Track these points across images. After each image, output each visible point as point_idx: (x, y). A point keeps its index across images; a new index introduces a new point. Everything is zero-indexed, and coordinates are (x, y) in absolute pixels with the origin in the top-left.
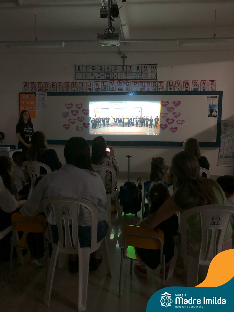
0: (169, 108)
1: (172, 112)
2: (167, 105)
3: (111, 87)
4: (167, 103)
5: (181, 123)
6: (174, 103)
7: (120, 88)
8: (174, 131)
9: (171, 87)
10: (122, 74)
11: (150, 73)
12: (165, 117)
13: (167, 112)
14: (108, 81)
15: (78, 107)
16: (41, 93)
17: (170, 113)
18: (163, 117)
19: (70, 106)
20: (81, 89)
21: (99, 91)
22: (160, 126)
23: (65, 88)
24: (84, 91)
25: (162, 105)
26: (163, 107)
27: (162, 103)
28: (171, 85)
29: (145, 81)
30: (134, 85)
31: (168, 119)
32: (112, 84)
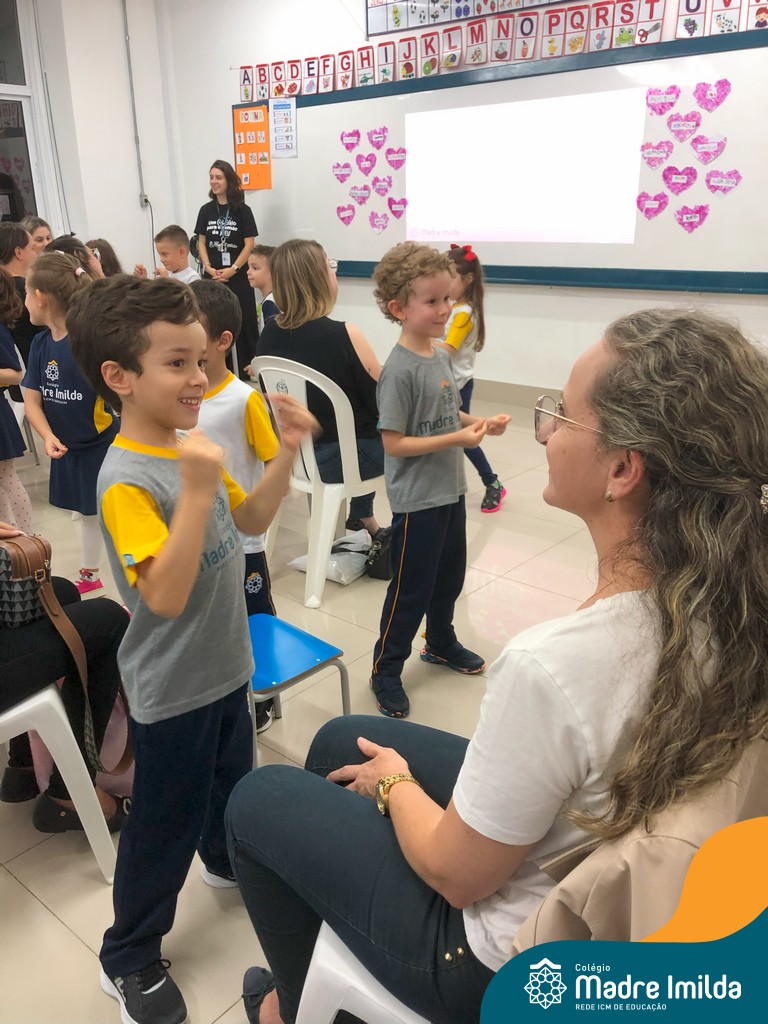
0: (677, 117)
1: (690, 139)
2: (672, 104)
3: (472, 50)
4: (671, 98)
5: (725, 183)
6: (700, 91)
7: (501, 52)
8: (691, 224)
9: (693, 17)
12: (660, 160)
13: (670, 137)
14: (464, 25)
15: (374, 140)
16: (281, 100)
17: (682, 140)
18: (651, 162)
19: (353, 140)
20: (384, 71)
21: (434, 72)
22: (639, 202)
23: (340, 75)
24: (391, 79)
25: (650, 111)
26: (656, 116)
27: (652, 100)
28: (693, 5)
29: (591, 2)
30: (550, 31)
31: (669, 173)
32: (477, 35)
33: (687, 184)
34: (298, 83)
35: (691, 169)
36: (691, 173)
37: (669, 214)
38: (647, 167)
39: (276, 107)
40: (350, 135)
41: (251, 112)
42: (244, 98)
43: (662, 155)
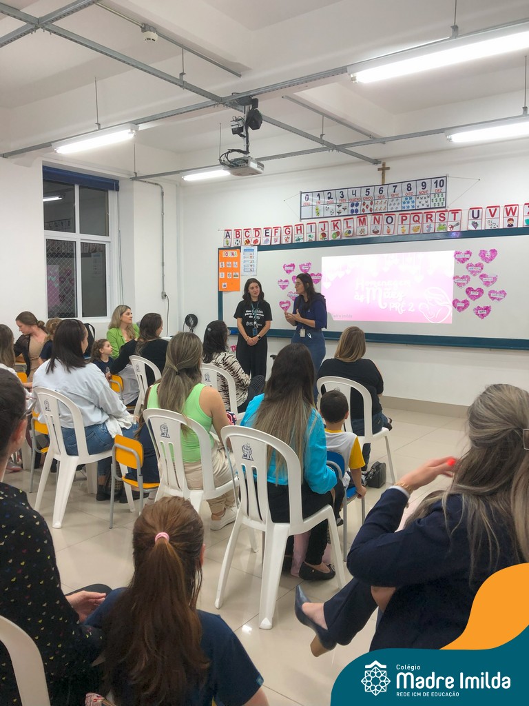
0: (471, 265)
1: (478, 275)
2: (468, 259)
3: (359, 229)
4: (467, 256)
5: (498, 296)
6: (482, 254)
7: (375, 230)
8: (483, 314)
9: (476, 221)
10: (380, 201)
11: (433, 195)
12: (464, 284)
13: (468, 274)
14: (355, 217)
16: (248, 247)
17: (474, 275)
18: (459, 285)
19: (291, 268)
20: (310, 236)
21: (339, 238)
22: (454, 303)
23: (284, 236)
24: (314, 240)
25: (457, 261)
26: (460, 264)
27: (458, 256)
28: (476, 215)
29: (423, 211)
30: (402, 223)
31: (469, 290)
32: (362, 222)
33: (479, 296)
34: (259, 239)
35: (480, 288)
36: (481, 291)
37: (470, 310)
38: (457, 287)
39: (245, 250)
40: (289, 266)
41: (230, 252)
42: (225, 245)
43: (464, 282)
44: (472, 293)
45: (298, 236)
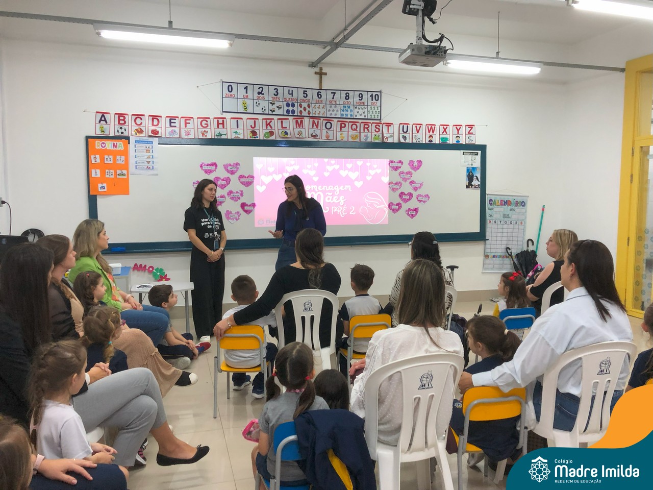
0: (403, 173)
1: (409, 181)
2: (400, 167)
3: (297, 131)
4: (399, 165)
5: (424, 199)
6: (411, 163)
7: (314, 134)
8: (412, 215)
9: (405, 135)
10: (317, 105)
11: (369, 107)
12: (397, 189)
13: (401, 180)
14: (291, 118)
15: (229, 169)
16: (142, 137)
17: (405, 182)
18: (393, 190)
20: (236, 132)
21: (272, 138)
22: (389, 206)
23: (200, 129)
24: (241, 137)
25: (391, 169)
26: (394, 171)
27: (392, 165)
28: (405, 130)
29: (360, 121)
30: (341, 130)
31: (402, 194)
32: (299, 124)
33: (409, 199)
34: (159, 130)
35: (410, 193)
36: (411, 195)
37: (402, 211)
38: (392, 192)
39: (138, 141)
40: (208, 165)
43: (397, 187)
44: (404, 197)
45: (218, 130)
